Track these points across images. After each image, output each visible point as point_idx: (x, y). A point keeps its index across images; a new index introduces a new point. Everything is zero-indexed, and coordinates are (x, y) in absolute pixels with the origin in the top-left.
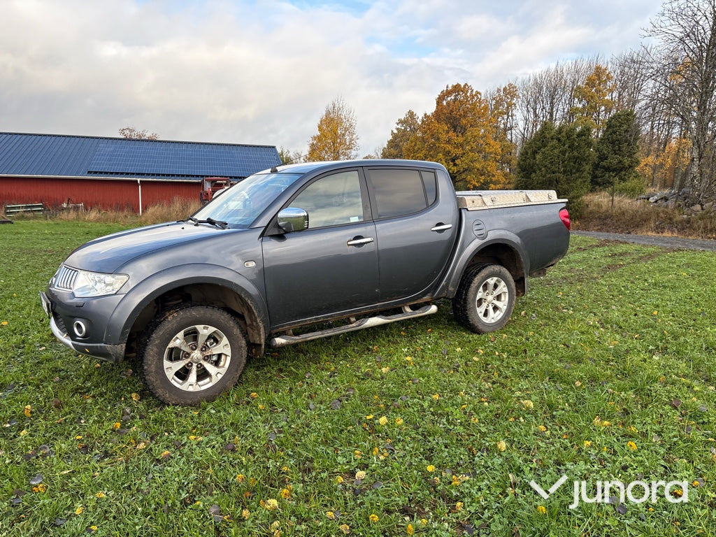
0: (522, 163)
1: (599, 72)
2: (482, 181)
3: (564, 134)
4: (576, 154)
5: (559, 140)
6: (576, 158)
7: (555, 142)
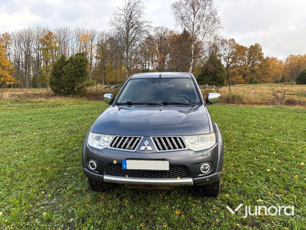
0: (54, 72)
1: (50, 33)
2: (2, 80)
3: (74, 60)
4: (80, 69)
5: (72, 63)
6: (81, 71)
7: (70, 64)
